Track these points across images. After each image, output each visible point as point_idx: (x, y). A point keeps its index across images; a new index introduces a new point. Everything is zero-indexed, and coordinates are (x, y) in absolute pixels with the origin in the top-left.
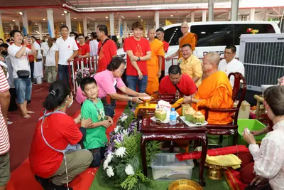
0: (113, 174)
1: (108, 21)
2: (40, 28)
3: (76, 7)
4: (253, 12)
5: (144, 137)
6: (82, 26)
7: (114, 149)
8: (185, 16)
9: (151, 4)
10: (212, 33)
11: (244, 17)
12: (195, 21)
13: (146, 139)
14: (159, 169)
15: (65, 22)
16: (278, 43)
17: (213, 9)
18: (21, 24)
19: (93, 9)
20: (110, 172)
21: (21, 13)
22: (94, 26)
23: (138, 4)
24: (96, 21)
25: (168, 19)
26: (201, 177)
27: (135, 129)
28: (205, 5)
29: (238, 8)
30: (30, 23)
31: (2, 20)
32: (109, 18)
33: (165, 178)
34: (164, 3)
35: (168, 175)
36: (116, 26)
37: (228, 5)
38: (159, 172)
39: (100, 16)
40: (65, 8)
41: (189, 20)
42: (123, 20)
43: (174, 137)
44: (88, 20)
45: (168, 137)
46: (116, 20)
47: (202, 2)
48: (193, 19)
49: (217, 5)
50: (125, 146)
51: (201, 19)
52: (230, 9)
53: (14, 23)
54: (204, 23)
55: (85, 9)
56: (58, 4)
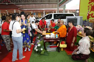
3: (22, 9)
4: (68, 11)
5: (45, 41)
7: (37, 44)
8: (51, 11)
9: (42, 8)
10: (59, 16)
11: (66, 12)
12: (54, 13)
13: (45, 42)
14: (49, 49)
15: (19, 13)
19: (26, 10)
20: (37, 50)
21: (6, 11)
23: (39, 8)
24: (28, 13)
26: (59, 50)
27: (42, 39)
28: (56, 9)
29: (65, 10)
31: (1, 13)
32: (31, 12)
33: (50, 51)
34: (45, 8)
35: (51, 50)
37: (62, 9)
38: (49, 50)
39: (29, 11)
40: (19, 9)
41: (52, 13)
43: (52, 41)
45: (51, 41)
47: (56, 8)
48: (53, 12)
49: (60, 9)
50: (40, 44)
51: (55, 13)
52: (63, 10)
54: (56, 13)
55: (25, 10)
56: (17, 8)
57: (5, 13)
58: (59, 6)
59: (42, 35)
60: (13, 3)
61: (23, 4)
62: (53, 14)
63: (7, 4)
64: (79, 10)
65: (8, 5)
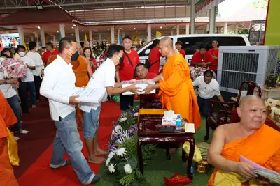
0: (114, 171)
1: (110, 32)
2: (54, 39)
3: (83, 22)
4: (226, 25)
6: (88, 37)
7: (117, 147)
8: (172, 27)
9: (144, 18)
12: (181, 33)
15: (74, 34)
16: (250, 54)
17: (195, 23)
18: (39, 36)
19: (97, 23)
21: (39, 27)
22: (98, 36)
23: (134, 19)
24: (99, 32)
25: (158, 30)
28: (188, 20)
29: (215, 22)
30: (46, 35)
31: (24, 33)
32: (110, 30)
34: (155, 18)
36: (116, 36)
37: (206, 19)
40: (75, 23)
41: (175, 34)
42: (121, 31)
44: (93, 32)
46: (116, 32)
48: (178, 31)
49: (198, 19)
51: (185, 33)
52: (208, 23)
53: (34, 35)
54: (187, 35)
55: (90, 23)
56: (69, 20)
57: (36, 36)
58: (197, 10)
59: (136, 114)
60: (57, 3)
61: (84, 5)
62: (175, 38)
63: (40, 7)
64: (266, 21)
65: (44, 9)
